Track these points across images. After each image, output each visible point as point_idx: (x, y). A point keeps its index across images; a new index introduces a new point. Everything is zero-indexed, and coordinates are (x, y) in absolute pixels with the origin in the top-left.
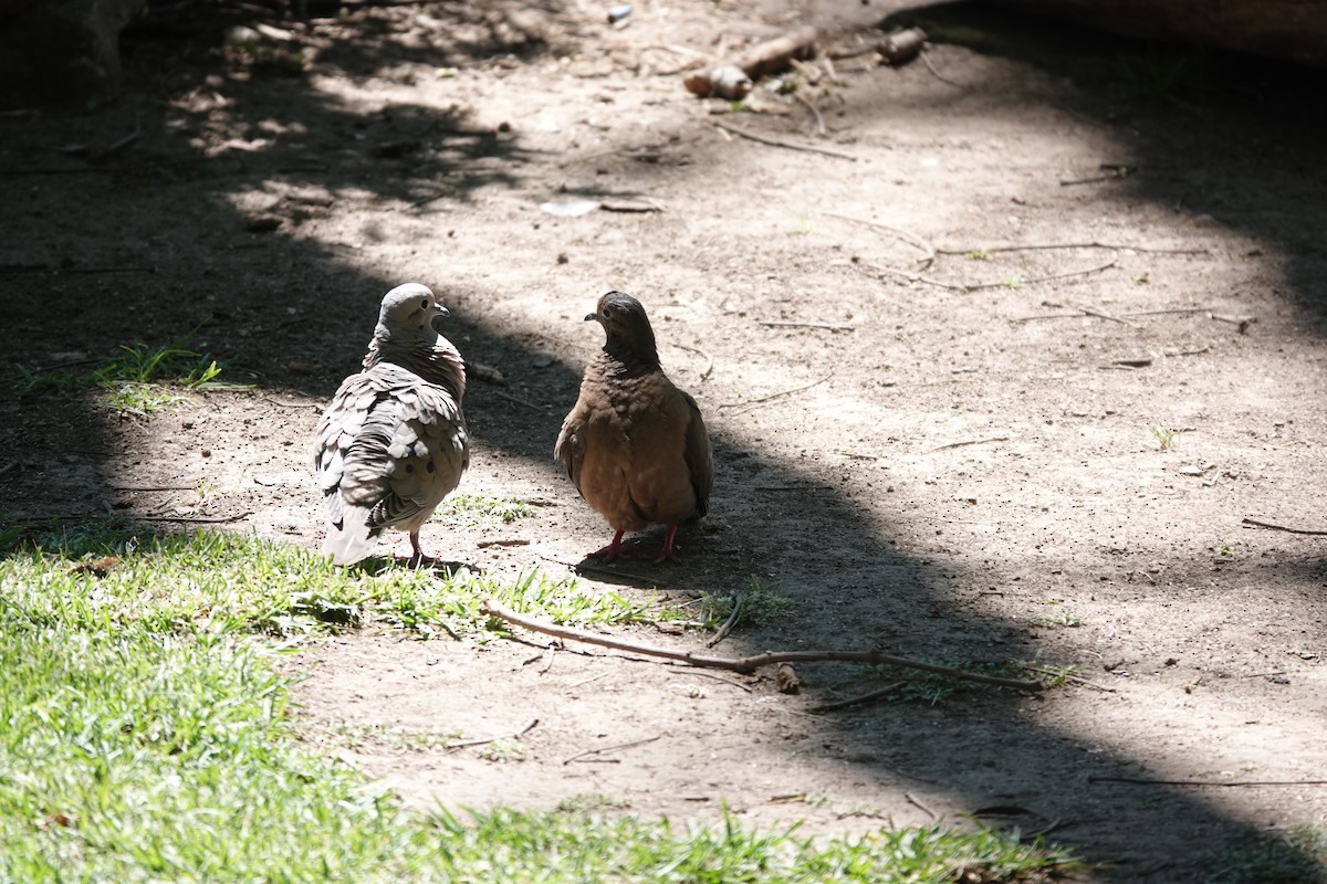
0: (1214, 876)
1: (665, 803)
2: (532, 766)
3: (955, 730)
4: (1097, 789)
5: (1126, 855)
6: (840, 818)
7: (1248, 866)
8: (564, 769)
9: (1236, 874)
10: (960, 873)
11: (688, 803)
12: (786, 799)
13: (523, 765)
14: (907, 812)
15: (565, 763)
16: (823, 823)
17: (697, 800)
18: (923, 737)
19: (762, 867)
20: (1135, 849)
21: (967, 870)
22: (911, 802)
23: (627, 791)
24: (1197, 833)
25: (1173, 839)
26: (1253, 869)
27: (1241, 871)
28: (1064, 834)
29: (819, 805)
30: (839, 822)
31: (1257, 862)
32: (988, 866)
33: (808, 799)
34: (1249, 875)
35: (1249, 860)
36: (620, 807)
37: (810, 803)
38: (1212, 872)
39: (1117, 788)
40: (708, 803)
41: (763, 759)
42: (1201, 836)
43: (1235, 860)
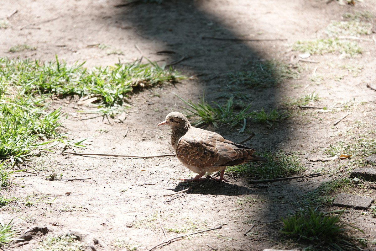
0: (231, 82)
1: (50, 47)
2: (9, 30)
3: (163, 15)
4: (204, 42)
5: (204, 72)
6: (109, 55)
7: (243, 79)
8: (20, 32)
9: (239, 82)
10: (137, 83)
11: (58, 48)
12: (92, 46)
13: (6, 30)
14: (133, 52)
15: (21, 29)
16: (102, 57)
17: (61, 46)
18: (152, 18)
19: (67, 80)
20: (208, 69)
21: (140, 82)
22: (136, 47)
23: (38, 42)
24: (233, 62)
25: (223, 65)
26: (245, 80)
27: (241, 81)
28: (186, 62)
29: (103, 49)
30: (108, 57)
31: (247, 77)
32: (149, 80)
33: (100, 46)
34: (243, 82)
35: (244, 76)
36: (32, 50)
37: (100, 48)
38: (230, 81)
39: (212, 42)
40: (65, 48)
41: (92, 28)
42: (234, 63)
43: (240, 76)
